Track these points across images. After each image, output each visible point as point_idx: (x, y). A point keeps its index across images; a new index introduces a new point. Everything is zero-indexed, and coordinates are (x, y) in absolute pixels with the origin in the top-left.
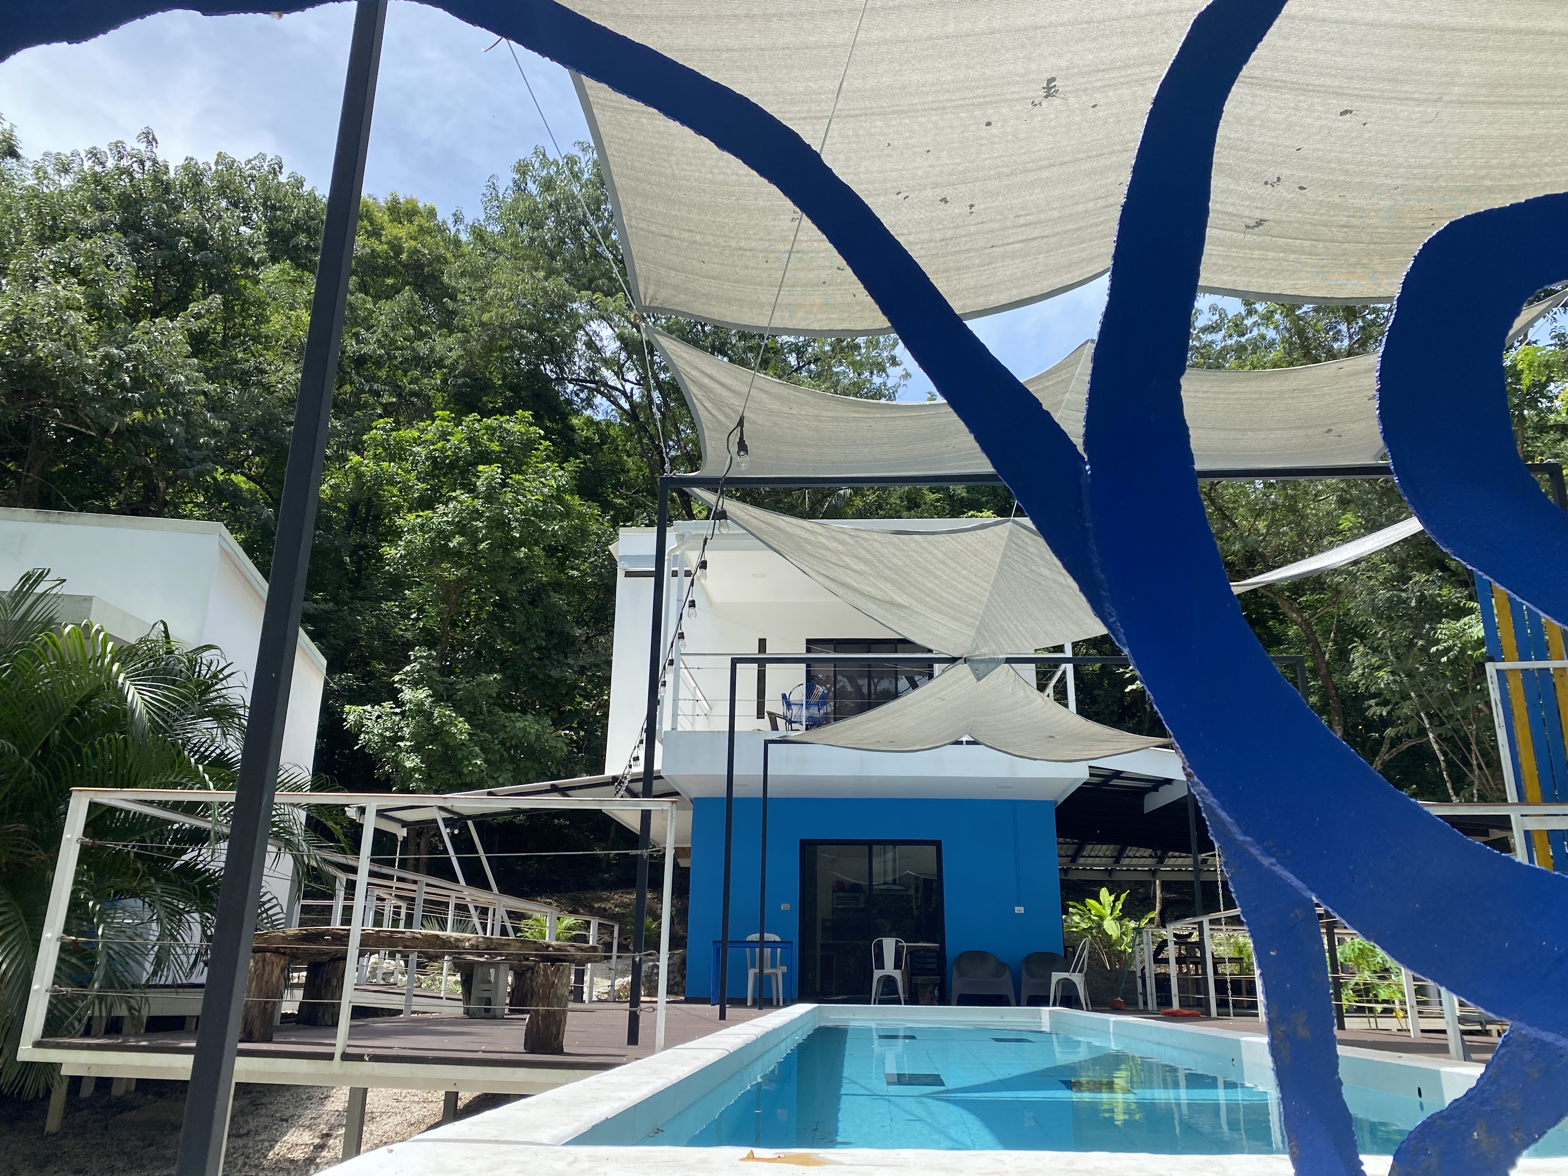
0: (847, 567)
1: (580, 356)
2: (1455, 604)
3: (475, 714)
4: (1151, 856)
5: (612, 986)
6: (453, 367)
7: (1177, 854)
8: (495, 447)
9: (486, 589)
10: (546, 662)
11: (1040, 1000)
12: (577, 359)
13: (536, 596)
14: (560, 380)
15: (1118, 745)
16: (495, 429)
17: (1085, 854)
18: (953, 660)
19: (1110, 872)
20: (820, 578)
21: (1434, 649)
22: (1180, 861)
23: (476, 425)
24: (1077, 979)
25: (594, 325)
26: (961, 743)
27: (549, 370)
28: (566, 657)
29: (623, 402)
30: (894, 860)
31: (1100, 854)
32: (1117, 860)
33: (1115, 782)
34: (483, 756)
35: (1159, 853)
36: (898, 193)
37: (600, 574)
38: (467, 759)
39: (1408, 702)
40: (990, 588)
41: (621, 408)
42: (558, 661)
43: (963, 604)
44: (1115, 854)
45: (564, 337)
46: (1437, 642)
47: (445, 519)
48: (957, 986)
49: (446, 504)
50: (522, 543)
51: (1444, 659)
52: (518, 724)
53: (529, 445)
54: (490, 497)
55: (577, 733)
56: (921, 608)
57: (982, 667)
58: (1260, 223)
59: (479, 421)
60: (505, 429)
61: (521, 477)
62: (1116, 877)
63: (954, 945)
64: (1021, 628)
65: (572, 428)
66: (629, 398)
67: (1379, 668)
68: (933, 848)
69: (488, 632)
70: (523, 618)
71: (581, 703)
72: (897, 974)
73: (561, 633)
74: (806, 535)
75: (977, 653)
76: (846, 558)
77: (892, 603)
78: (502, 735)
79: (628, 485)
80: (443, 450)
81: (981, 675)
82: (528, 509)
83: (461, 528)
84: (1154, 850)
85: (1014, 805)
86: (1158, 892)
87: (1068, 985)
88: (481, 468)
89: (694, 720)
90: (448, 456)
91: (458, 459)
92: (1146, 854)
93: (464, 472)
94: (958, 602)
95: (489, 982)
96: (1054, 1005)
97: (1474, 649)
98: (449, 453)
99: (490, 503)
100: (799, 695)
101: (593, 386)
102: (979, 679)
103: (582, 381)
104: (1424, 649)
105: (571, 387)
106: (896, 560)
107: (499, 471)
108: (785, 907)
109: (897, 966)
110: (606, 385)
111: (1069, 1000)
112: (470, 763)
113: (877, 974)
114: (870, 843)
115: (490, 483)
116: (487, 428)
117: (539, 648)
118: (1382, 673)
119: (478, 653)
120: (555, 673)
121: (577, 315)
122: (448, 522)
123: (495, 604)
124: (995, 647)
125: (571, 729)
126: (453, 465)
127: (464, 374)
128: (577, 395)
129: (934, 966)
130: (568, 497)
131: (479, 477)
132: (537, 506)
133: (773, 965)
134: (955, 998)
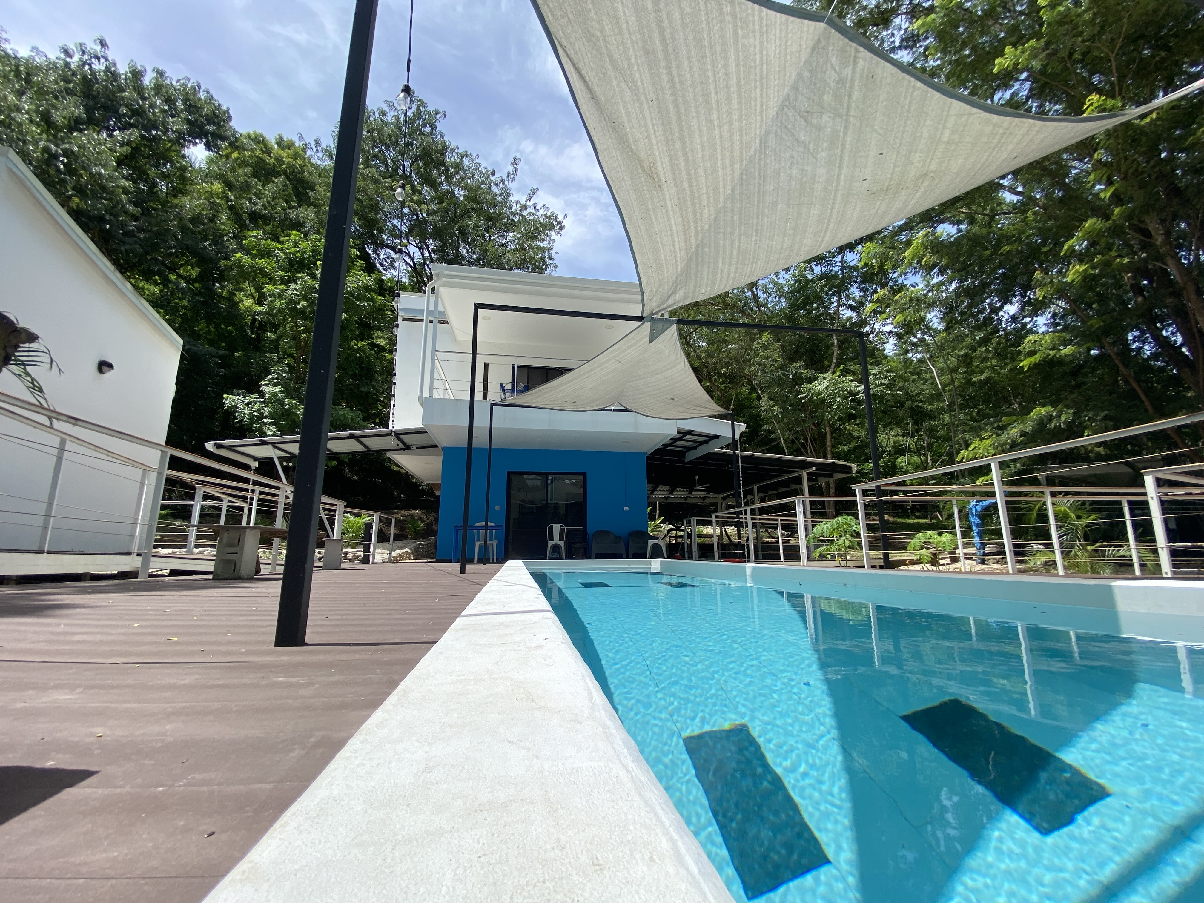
5: (390, 554)
21: (799, 397)
24: (662, 543)
26: (610, 410)
46: (802, 393)
47: (295, 292)
48: (595, 549)
57: (659, 326)
63: (592, 527)
68: (582, 477)
72: (562, 543)
80: (295, 253)
81: (655, 335)
87: (656, 547)
102: (652, 341)
108: (497, 508)
109: (561, 539)
113: (550, 543)
114: (546, 474)
129: (581, 539)
133: (491, 540)
134: (593, 555)
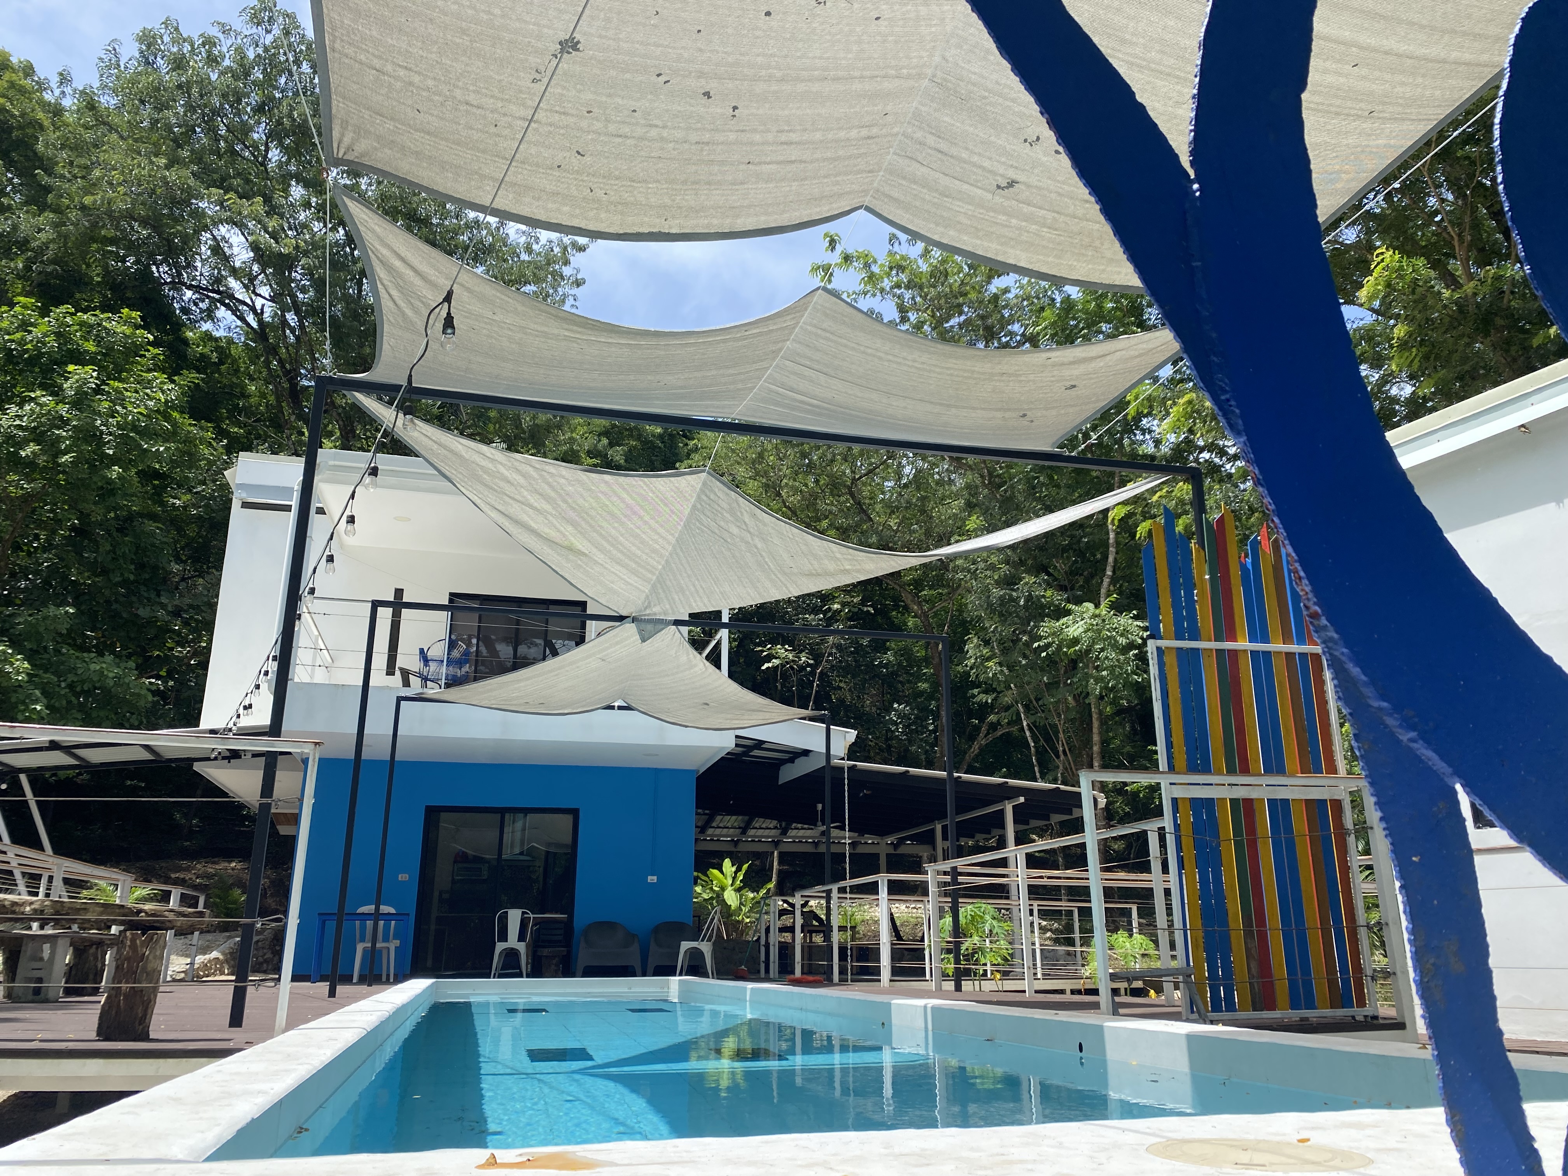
0: (525, 503)
1: (202, 260)
2: (1056, 606)
3: (36, 652)
4: (776, 828)
5: (192, 964)
6: (40, 251)
7: (799, 826)
8: (91, 347)
9: (62, 509)
10: (134, 599)
11: (668, 970)
12: (198, 264)
13: (126, 523)
14: (177, 284)
15: (767, 715)
16: (91, 326)
17: (714, 824)
18: (621, 619)
19: (736, 843)
20: (494, 514)
21: (1036, 645)
22: (801, 833)
23: (68, 319)
24: (706, 947)
25: (223, 230)
26: (613, 708)
27: (162, 272)
28: (159, 595)
29: (251, 319)
30: (524, 830)
31: (729, 825)
32: (744, 830)
33: (756, 753)
34: (45, 701)
35: (784, 824)
36: (659, 75)
37: (207, 506)
38: (23, 702)
39: (1010, 692)
40: (673, 541)
41: (248, 325)
42: (149, 599)
43: (644, 557)
44: (742, 825)
45: (186, 239)
46: (1040, 638)
47: (18, 422)
48: (583, 958)
49: (21, 405)
50: (114, 460)
51: (1044, 654)
52: (93, 667)
53: (134, 350)
54: (81, 401)
55: (165, 682)
56: (599, 557)
57: (649, 627)
58: (1011, 184)
59: (72, 314)
60: (106, 328)
61: (120, 385)
62: (742, 847)
63: (583, 915)
64: (698, 587)
65: (185, 342)
66: (259, 315)
67: (989, 659)
68: (569, 818)
69: (61, 559)
70: (108, 547)
71: (172, 649)
72: (521, 947)
73: (155, 568)
74: (484, 463)
75: (648, 612)
76: (526, 493)
77: (570, 549)
78: (71, 678)
79: (248, 411)
80: (22, 342)
81: (646, 636)
82: (126, 422)
83: (37, 435)
84: (780, 821)
85: (657, 773)
86: (775, 864)
87: (696, 954)
88: (71, 368)
89: (313, 671)
90: (27, 351)
91: (41, 355)
92: (771, 826)
93: (47, 371)
94: (639, 553)
95: (42, 959)
96: (681, 975)
97: (1069, 648)
98: (29, 346)
99: (79, 410)
100: (438, 651)
101: (217, 296)
102: (644, 640)
103: (204, 289)
104: (1028, 645)
105: (189, 294)
106: (581, 501)
107: (95, 374)
108: (403, 877)
109: (521, 938)
110: (232, 297)
111: (696, 968)
112: (27, 709)
113: (500, 946)
114: (502, 812)
115: (81, 386)
116: (82, 324)
117: (125, 583)
118: (991, 664)
119: (47, 583)
120: (143, 612)
121: (204, 214)
122: (20, 427)
123: (73, 528)
124: (668, 606)
125: (158, 677)
126: (34, 361)
127: (54, 261)
128: (196, 304)
129: (560, 938)
130: (175, 414)
131: (67, 379)
132: (139, 420)
133: (386, 939)
134: (580, 970)
